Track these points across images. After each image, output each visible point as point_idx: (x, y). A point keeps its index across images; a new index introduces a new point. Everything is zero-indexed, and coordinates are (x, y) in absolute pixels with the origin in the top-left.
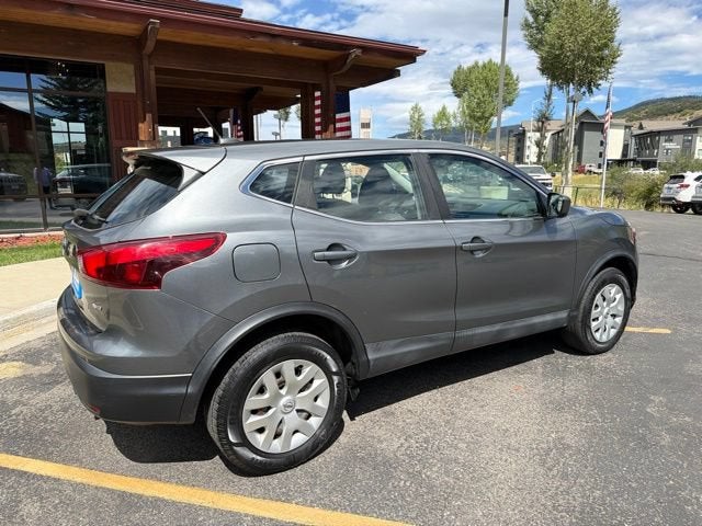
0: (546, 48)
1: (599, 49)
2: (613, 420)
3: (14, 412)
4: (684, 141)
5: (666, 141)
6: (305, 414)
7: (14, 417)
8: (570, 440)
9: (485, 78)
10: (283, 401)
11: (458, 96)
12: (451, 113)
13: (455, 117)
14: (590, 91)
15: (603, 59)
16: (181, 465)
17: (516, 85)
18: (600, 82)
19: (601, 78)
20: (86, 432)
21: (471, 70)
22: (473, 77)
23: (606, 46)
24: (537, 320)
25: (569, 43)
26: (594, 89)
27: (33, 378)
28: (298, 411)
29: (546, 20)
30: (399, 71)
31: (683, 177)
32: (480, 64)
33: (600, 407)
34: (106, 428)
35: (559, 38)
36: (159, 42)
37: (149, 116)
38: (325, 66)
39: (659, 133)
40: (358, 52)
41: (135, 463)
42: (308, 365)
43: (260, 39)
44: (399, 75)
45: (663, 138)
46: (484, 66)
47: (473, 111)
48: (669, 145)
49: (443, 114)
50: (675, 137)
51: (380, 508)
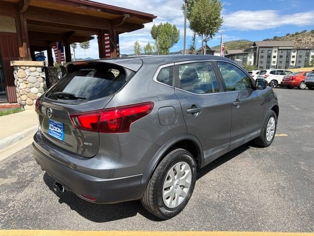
0: (193, 18)
1: (215, 19)
2: (292, 174)
3: (9, 206)
4: (243, 58)
5: (237, 58)
6: (182, 187)
7: (12, 208)
8: (282, 184)
9: (165, 31)
10: (176, 183)
11: (155, 38)
12: (152, 46)
13: (154, 48)
14: (211, 37)
15: (216, 23)
16: (124, 220)
17: (179, 34)
18: (215, 33)
19: (215, 32)
20: (60, 211)
21: (159, 27)
22: (160, 30)
23: (217, 18)
24: (253, 134)
25: (203, 16)
26: (213, 36)
27: (9, 186)
28: (180, 186)
29: (191, 6)
30: (144, 25)
31: (252, 73)
32: (163, 24)
33: (284, 169)
34: (70, 208)
35: (199, 14)
36: (30, 7)
37: (25, 44)
38: (111, 22)
39: (234, 55)
40: (128, 16)
41: (98, 223)
42: (185, 164)
43: (82, 7)
44: (144, 27)
45: (235, 57)
46: (165, 25)
47: (162, 45)
48: (238, 60)
49: (148, 47)
50: (240, 57)
51: (231, 226)
